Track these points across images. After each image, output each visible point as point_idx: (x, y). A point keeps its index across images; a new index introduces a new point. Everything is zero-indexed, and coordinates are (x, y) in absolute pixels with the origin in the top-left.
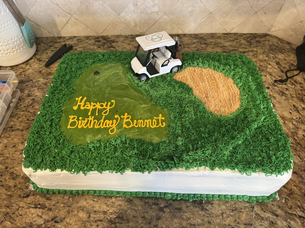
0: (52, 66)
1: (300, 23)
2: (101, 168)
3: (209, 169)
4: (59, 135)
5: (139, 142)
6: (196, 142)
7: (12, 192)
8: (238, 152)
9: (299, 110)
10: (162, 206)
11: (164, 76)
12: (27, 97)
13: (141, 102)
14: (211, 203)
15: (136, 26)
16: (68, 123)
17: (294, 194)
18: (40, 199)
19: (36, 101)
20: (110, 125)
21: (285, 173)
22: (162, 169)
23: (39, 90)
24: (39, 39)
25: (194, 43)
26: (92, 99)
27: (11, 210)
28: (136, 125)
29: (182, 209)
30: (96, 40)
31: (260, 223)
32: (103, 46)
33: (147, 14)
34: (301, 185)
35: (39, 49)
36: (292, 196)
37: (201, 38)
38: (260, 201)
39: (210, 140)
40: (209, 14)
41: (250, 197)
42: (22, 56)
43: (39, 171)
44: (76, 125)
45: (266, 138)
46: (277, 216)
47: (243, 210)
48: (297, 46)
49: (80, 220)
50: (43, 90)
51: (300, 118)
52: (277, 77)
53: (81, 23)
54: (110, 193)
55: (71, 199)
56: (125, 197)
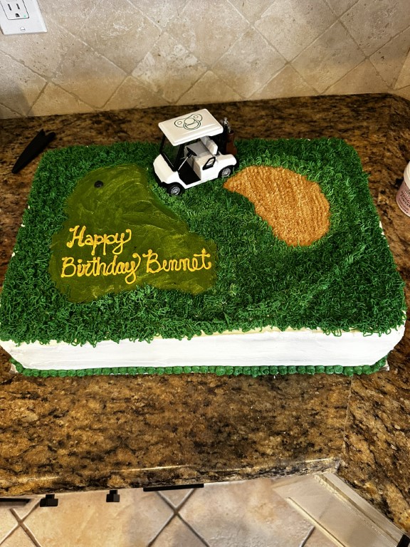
0: (23, 171)
2: (117, 335)
3: (278, 329)
4: (49, 289)
5: (172, 294)
6: (258, 290)
8: (321, 302)
10: (212, 385)
11: (209, 184)
13: (174, 230)
14: (286, 378)
15: (160, 91)
16: (61, 270)
18: (29, 385)
19: (4, 233)
20: (126, 271)
21: (393, 330)
22: (207, 332)
23: (8, 213)
25: (262, 117)
26: (95, 229)
28: (167, 268)
29: (243, 389)
30: (94, 119)
31: (358, 405)
32: (107, 130)
33: (179, 70)
37: (273, 107)
38: (360, 373)
39: (279, 285)
40: (286, 64)
41: (344, 367)
43: (24, 344)
44: (73, 272)
45: (366, 279)
46: (384, 393)
47: (334, 388)
49: (91, 412)
50: (14, 214)
53: (66, 91)
54: (133, 370)
55: (74, 383)
56: (157, 375)
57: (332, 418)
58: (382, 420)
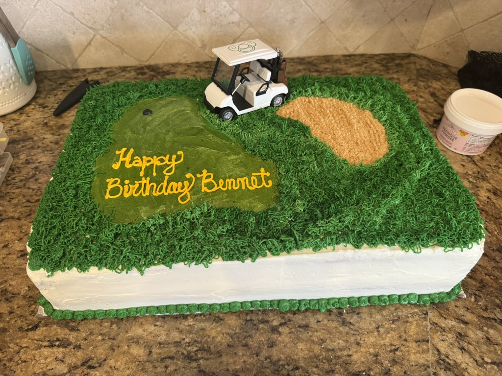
0: (65, 114)
1: (460, 33)
3: (353, 247)
4: (90, 211)
5: (232, 211)
6: (327, 205)
7: (6, 324)
8: (395, 218)
9: (476, 161)
10: (275, 323)
11: (262, 112)
12: (24, 165)
13: (229, 151)
14: (357, 311)
15: (204, 46)
16: (106, 192)
17: (487, 286)
18: (59, 330)
19: (41, 170)
20: (179, 189)
21: (475, 244)
22: (274, 251)
23: (46, 152)
24: (40, 74)
25: (299, 71)
26: (144, 151)
27: (5, 355)
28: (224, 186)
29: (310, 326)
30: (139, 71)
31: (440, 337)
33: (222, 26)
34: (497, 273)
35: (42, 89)
36: (484, 291)
37: (309, 63)
38: (437, 301)
39: (349, 201)
40: (320, 24)
41: (419, 296)
42: (13, 100)
43: (58, 273)
44: (119, 193)
45: (438, 193)
46: (466, 323)
47: (410, 319)
48: (458, 70)
49: (134, 359)
50: (53, 153)
51: (479, 172)
52: (435, 115)
53: (113, 44)
54: (183, 308)
55: (114, 326)
56: (210, 314)
57: (414, 353)
58: (470, 353)
